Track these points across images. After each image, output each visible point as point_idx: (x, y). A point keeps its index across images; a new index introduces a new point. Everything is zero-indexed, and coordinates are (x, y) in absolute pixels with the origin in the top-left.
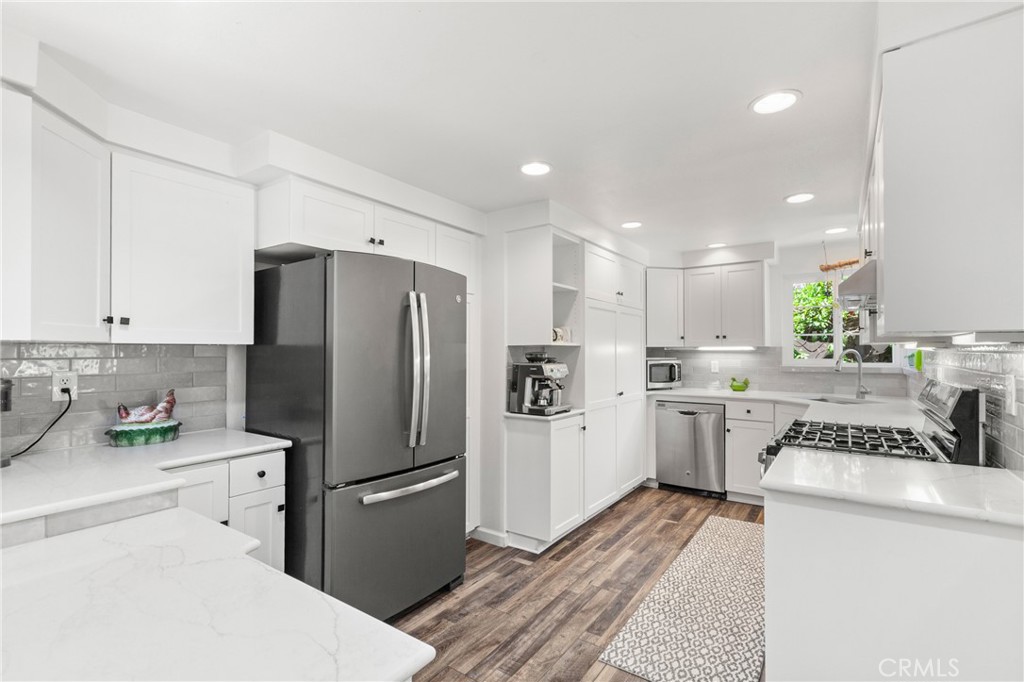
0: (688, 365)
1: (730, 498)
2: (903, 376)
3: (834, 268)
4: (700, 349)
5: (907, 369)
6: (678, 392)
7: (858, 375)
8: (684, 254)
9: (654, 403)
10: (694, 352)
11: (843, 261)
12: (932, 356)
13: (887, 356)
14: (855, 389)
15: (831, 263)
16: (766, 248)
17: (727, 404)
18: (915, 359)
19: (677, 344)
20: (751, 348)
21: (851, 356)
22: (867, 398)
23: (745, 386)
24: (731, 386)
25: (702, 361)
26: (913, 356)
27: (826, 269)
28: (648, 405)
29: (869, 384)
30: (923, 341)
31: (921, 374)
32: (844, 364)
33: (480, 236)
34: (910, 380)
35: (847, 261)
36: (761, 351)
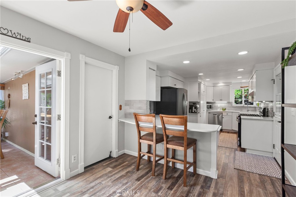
0: (213, 105)
1: (223, 130)
2: (255, 108)
3: (243, 87)
4: (216, 102)
5: (256, 106)
6: (211, 111)
7: (247, 107)
8: (214, 84)
9: (208, 113)
10: (215, 103)
11: (245, 86)
12: (260, 104)
13: (252, 104)
14: (247, 110)
15: (243, 86)
16: (231, 83)
17: (223, 113)
18: (258, 104)
19: (212, 101)
20: (227, 102)
21: (246, 104)
22: (249, 111)
23: (225, 109)
24: (222, 110)
25: (216, 105)
26: (257, 104)
27: (242, 87)
28: (207, 113)
29: (249, 109)
30: (259, 102)
31: (259, 107)
32: (245, 105)
33: (184, 82)
34: (257, 108)
35: (246, 86)
36: (229, 103)
